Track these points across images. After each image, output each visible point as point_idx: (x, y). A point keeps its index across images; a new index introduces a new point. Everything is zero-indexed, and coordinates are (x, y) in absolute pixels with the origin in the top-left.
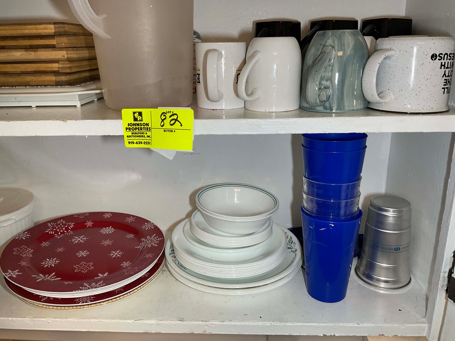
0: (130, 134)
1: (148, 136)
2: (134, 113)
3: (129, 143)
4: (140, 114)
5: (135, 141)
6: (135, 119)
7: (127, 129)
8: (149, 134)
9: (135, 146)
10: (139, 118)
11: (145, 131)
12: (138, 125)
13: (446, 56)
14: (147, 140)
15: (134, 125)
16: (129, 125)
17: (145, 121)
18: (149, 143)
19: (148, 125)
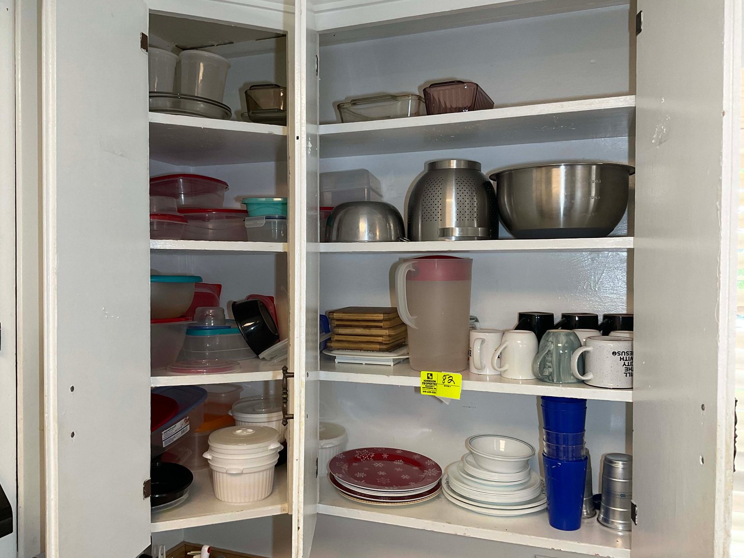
0: (424, 386)
1: (435, 389)
2: (428, 374)
3: (423, 392)
4: (431, 375)
5: (427, 391)
6: (428, 378)
7: (423, 383)
8: (435, 387)
9: (427, 394)
10: (431, 377)
11: (433, 385)
12: (429, 381)
13: (623, 353)
14: (434, 390)
15: (427, 381)
16: (424, 381)
17: (433, 379)
18: (435, 393)
19: (435, 381)
